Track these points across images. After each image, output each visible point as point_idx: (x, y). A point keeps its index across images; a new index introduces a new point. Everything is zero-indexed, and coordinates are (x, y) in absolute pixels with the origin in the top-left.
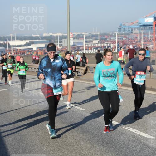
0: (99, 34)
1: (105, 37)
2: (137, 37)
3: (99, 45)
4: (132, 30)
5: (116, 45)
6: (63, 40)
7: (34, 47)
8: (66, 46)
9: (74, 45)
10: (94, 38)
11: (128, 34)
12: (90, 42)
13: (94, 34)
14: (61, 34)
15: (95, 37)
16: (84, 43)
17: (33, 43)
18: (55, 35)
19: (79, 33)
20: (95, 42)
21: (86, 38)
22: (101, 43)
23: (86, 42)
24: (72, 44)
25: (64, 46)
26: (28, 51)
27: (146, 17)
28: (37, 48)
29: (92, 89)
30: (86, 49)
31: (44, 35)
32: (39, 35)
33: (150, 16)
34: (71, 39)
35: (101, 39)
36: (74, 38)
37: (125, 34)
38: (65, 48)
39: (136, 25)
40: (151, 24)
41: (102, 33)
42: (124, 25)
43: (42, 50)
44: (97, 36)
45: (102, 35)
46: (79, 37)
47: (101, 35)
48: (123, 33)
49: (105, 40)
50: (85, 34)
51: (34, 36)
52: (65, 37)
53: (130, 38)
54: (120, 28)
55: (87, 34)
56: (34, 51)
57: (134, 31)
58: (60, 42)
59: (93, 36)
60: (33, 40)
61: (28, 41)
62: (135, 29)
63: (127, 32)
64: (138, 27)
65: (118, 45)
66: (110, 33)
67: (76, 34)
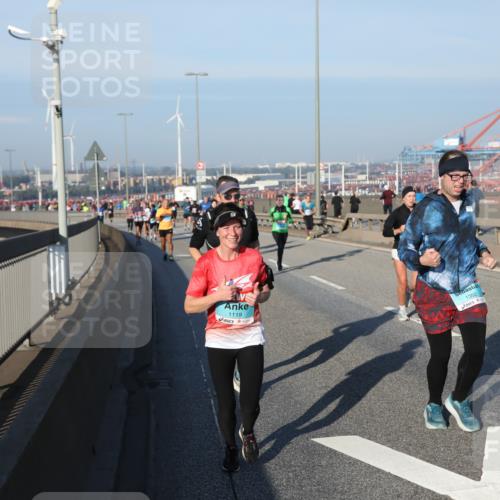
0: (367, 164)
1: (379, 169)
2: (430, 171)
3: (368, 182)
4: (423, 159)
5: (397, 183)
6: (309, 174)
7: (261, 185)
8: (313, 183)
9: (326, 182)
10: (360, 171)
11: (417, 165)
12: (353, 177)
13: (360, 164)
14: (304, 165)
15: (361, 169)
16: (343, 179)
17: (258, 179)
18: (295, 166)
19: (335, 163)
20: (361, 177)
21: (346, 170)
22: (370, 179)
23: (346, 177)
24: (323, 180)
25: (309, 183)
26: (251, 192)
27: (446, 137)
28: (266, 187)
29: (356, 255)
30: (346, 190)
31: (277, 165)
32: (267, 166)
33: (453, 136)
34: (322, 172)
35: (371, 174)
36: (326, 171)
37: (411, 165)
38: (310, 186)
39: (430, 151)
40: (454, 148)
41: (373, 162)
42: (410, 150)
43: (273, 190)
44: (364, 167)
45: (373, 166)
46: (335, 169)
47: (371, 166)
48: (408, 163)
49: (379, 174)
50: (344, 165)
51: (261, 167)
52: (312, 170)
53: (419, 171)
54: (404, 155)
55: (349, 165)
56: (261, 192)
57: (427, 161)
58: (303, 178)
59: (357, 167)
60: (258, 173)
61: (251, 176)
62: (428, 156)
63: (414, 162)
64: (434, 153)
65: (400, 183)
66: (387, 164)
67: (329, 164)
